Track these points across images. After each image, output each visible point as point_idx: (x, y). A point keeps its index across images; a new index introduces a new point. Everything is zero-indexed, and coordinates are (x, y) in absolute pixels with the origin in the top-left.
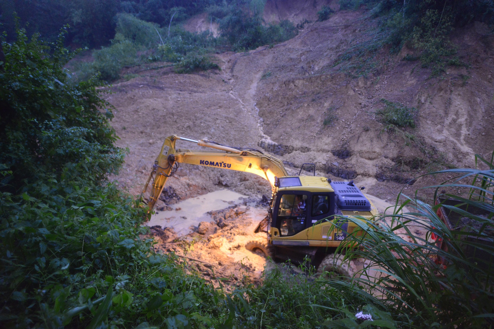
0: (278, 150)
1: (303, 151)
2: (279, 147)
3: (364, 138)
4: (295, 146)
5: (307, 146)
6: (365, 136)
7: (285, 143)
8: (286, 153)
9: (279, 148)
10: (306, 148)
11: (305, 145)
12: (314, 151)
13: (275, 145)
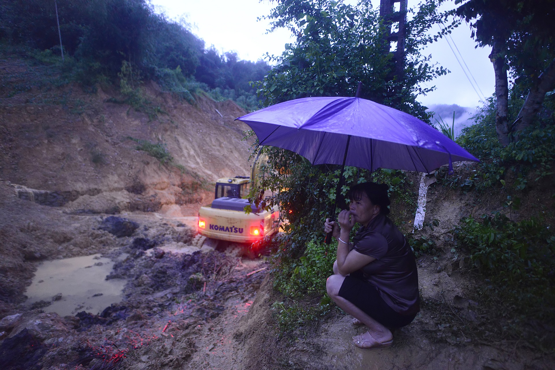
0: (52, 200)
1: (92, 194)
2: (55, 194)
3: (149, 171)
4: (79, 190)
5: (96, 187)
6: (149, 169)
7: (63, 189)
8: (68, 201)
9: (55, 197)
10: (96, 189)
11: (93, 186)
12: (106, 191)
13: (46, 194)
